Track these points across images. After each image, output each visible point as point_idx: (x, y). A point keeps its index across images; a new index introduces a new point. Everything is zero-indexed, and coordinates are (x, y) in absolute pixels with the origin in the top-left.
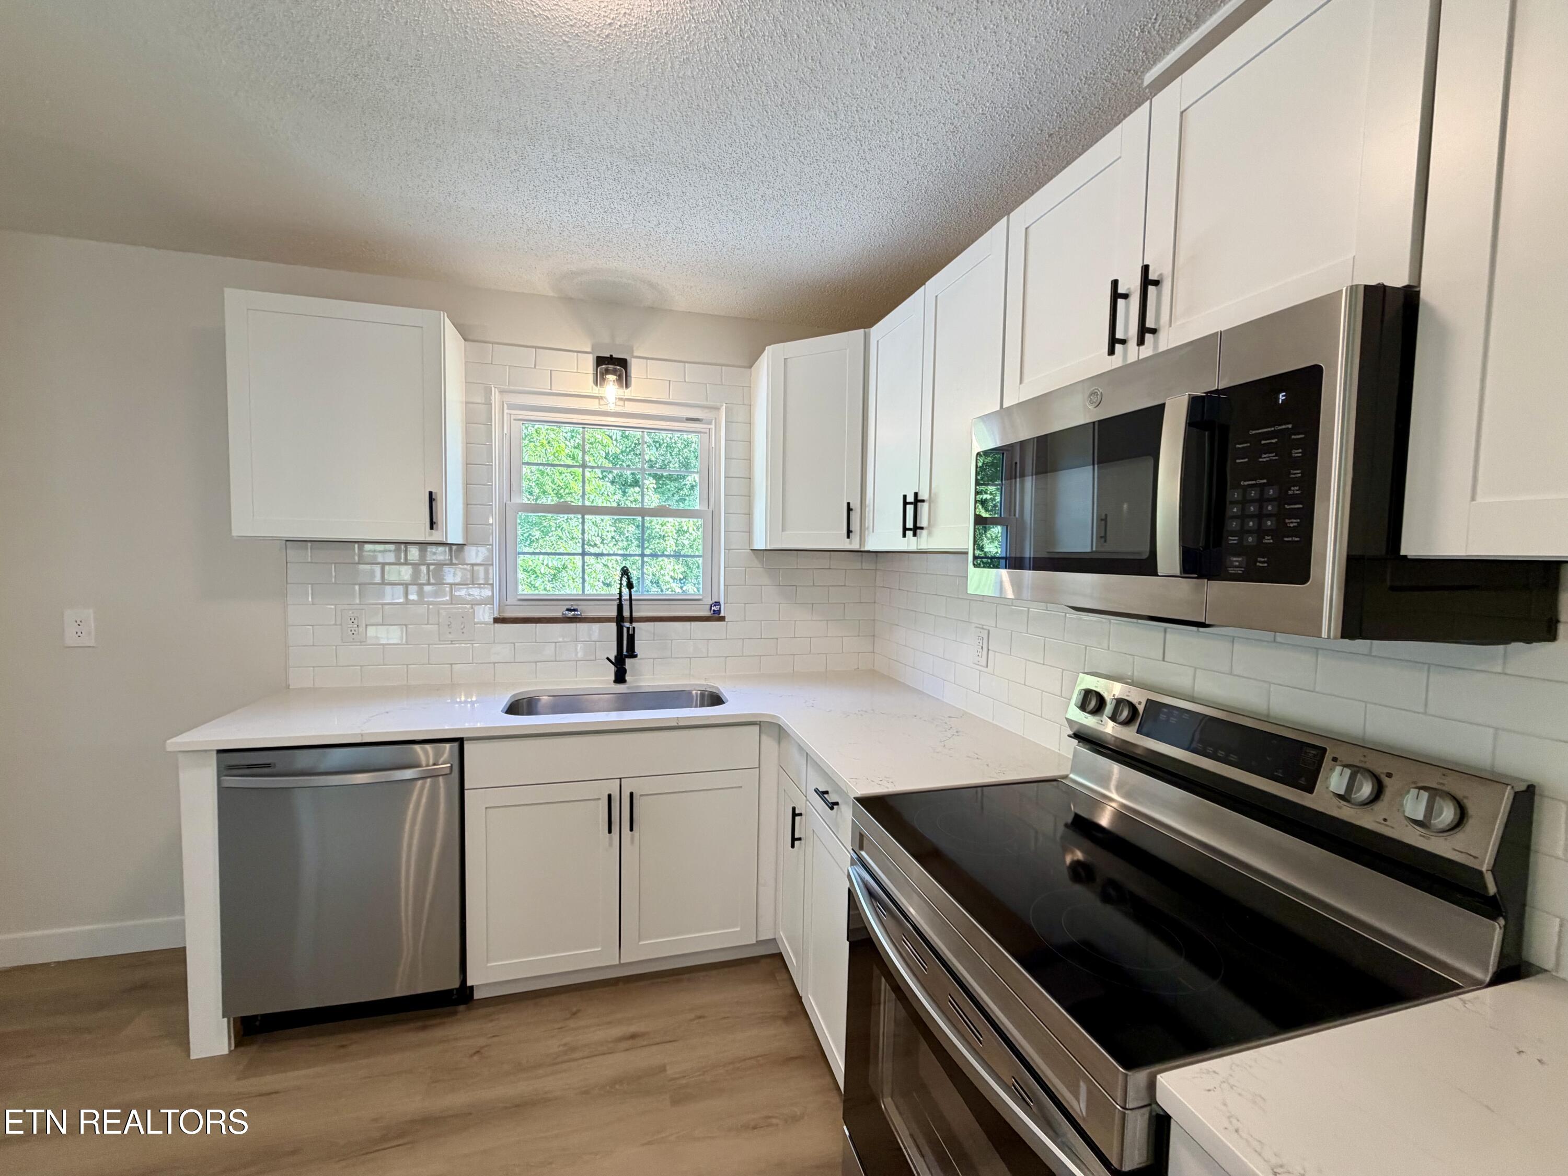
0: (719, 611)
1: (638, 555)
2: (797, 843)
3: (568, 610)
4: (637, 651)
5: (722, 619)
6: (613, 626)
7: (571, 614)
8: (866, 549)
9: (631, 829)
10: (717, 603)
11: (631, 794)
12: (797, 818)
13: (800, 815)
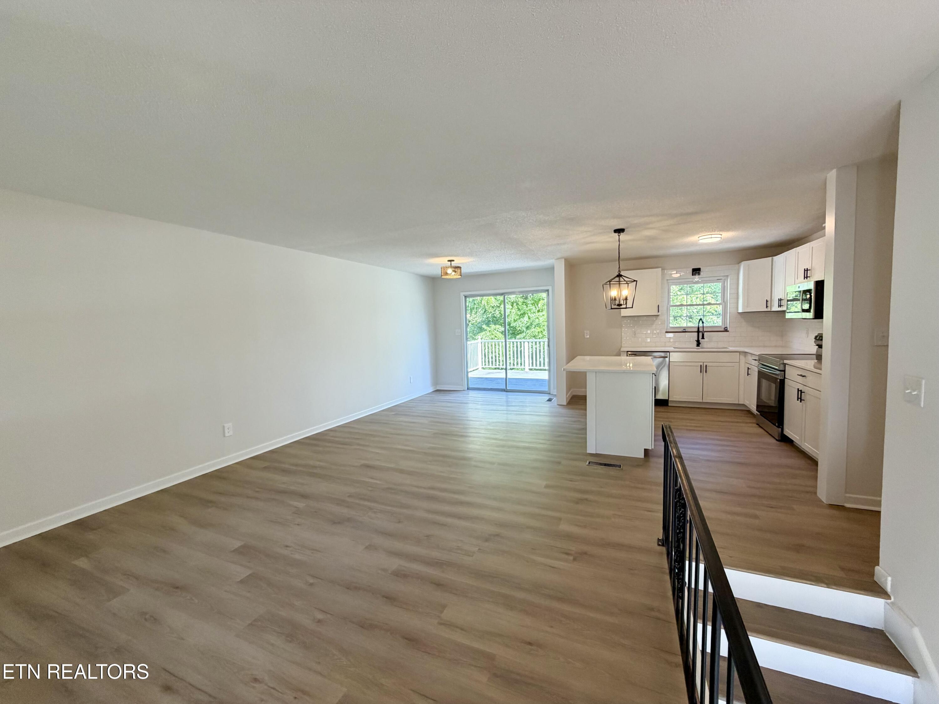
0: (727, 329)
1: (702, 316)
2: (749, 375)
3: (684, 329)
4: (705, 338)
5: (728, 331)
6: (696, 334)
7: (684, 330)
8: (772, 310)
9: (706, 372)
10: (727, 327)
11: (706, 365)
12: (749, 370)
13: (750, 369)
